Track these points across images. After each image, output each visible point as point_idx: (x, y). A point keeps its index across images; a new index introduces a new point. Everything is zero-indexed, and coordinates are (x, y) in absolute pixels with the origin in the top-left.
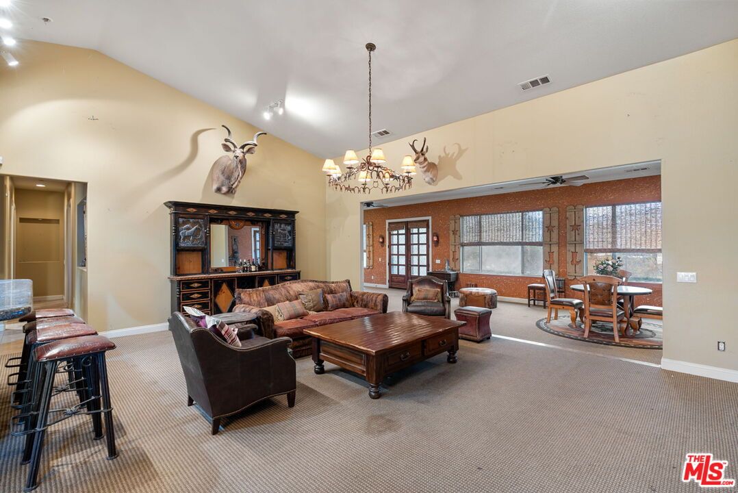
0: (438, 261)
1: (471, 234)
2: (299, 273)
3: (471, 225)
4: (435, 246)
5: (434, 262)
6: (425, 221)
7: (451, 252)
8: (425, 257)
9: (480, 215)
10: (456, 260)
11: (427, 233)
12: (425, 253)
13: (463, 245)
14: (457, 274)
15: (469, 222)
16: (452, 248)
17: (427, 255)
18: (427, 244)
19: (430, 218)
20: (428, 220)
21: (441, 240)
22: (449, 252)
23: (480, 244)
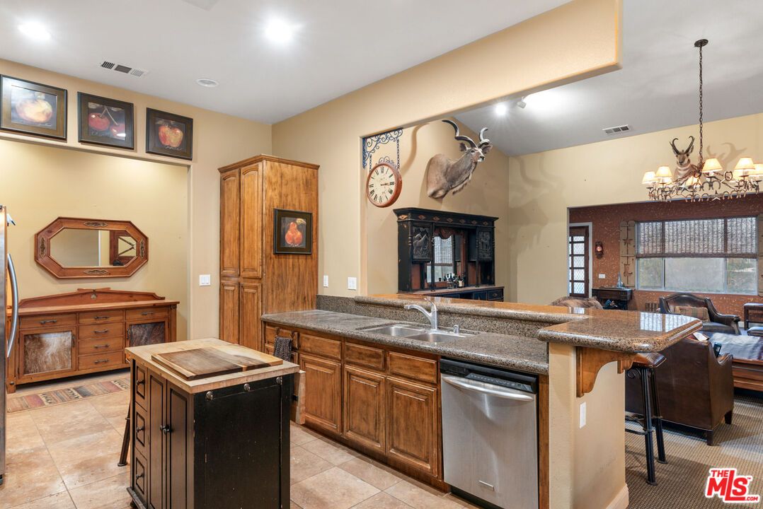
0: (602, 276)
1: (650, 244)
2: (501, 290)
3: (650, 233)
4: (598, 258)
5: (595, 278)
6: (583, 227)
7: (622, 266)
8: (583, 270)
9: (663, 221)
10: (627, 274)
11: (586, 242)
12: (583, 266)
13: (638, 257)
14: (631, 291)
15: (647, 229)
16: (623, 260)
17: (586, 269)
18: (586, 255)
19: (590, 225)
20: (588, 227)
21: (606, 251)
22: (618, 265)
23: (663, 255)
